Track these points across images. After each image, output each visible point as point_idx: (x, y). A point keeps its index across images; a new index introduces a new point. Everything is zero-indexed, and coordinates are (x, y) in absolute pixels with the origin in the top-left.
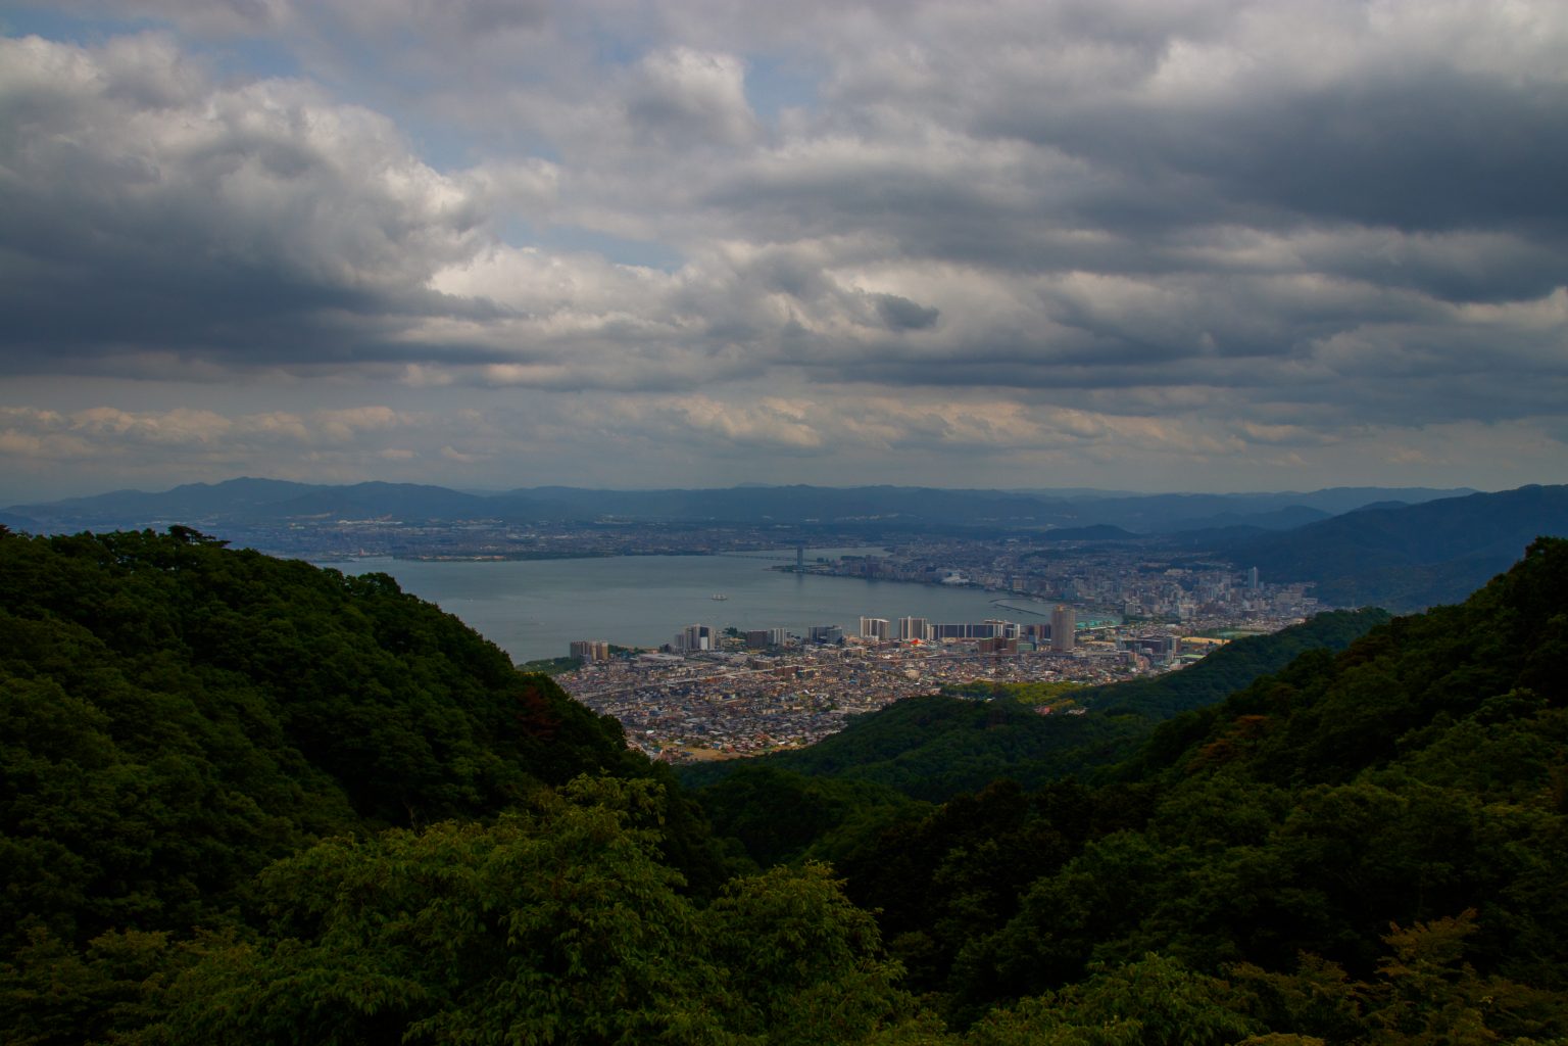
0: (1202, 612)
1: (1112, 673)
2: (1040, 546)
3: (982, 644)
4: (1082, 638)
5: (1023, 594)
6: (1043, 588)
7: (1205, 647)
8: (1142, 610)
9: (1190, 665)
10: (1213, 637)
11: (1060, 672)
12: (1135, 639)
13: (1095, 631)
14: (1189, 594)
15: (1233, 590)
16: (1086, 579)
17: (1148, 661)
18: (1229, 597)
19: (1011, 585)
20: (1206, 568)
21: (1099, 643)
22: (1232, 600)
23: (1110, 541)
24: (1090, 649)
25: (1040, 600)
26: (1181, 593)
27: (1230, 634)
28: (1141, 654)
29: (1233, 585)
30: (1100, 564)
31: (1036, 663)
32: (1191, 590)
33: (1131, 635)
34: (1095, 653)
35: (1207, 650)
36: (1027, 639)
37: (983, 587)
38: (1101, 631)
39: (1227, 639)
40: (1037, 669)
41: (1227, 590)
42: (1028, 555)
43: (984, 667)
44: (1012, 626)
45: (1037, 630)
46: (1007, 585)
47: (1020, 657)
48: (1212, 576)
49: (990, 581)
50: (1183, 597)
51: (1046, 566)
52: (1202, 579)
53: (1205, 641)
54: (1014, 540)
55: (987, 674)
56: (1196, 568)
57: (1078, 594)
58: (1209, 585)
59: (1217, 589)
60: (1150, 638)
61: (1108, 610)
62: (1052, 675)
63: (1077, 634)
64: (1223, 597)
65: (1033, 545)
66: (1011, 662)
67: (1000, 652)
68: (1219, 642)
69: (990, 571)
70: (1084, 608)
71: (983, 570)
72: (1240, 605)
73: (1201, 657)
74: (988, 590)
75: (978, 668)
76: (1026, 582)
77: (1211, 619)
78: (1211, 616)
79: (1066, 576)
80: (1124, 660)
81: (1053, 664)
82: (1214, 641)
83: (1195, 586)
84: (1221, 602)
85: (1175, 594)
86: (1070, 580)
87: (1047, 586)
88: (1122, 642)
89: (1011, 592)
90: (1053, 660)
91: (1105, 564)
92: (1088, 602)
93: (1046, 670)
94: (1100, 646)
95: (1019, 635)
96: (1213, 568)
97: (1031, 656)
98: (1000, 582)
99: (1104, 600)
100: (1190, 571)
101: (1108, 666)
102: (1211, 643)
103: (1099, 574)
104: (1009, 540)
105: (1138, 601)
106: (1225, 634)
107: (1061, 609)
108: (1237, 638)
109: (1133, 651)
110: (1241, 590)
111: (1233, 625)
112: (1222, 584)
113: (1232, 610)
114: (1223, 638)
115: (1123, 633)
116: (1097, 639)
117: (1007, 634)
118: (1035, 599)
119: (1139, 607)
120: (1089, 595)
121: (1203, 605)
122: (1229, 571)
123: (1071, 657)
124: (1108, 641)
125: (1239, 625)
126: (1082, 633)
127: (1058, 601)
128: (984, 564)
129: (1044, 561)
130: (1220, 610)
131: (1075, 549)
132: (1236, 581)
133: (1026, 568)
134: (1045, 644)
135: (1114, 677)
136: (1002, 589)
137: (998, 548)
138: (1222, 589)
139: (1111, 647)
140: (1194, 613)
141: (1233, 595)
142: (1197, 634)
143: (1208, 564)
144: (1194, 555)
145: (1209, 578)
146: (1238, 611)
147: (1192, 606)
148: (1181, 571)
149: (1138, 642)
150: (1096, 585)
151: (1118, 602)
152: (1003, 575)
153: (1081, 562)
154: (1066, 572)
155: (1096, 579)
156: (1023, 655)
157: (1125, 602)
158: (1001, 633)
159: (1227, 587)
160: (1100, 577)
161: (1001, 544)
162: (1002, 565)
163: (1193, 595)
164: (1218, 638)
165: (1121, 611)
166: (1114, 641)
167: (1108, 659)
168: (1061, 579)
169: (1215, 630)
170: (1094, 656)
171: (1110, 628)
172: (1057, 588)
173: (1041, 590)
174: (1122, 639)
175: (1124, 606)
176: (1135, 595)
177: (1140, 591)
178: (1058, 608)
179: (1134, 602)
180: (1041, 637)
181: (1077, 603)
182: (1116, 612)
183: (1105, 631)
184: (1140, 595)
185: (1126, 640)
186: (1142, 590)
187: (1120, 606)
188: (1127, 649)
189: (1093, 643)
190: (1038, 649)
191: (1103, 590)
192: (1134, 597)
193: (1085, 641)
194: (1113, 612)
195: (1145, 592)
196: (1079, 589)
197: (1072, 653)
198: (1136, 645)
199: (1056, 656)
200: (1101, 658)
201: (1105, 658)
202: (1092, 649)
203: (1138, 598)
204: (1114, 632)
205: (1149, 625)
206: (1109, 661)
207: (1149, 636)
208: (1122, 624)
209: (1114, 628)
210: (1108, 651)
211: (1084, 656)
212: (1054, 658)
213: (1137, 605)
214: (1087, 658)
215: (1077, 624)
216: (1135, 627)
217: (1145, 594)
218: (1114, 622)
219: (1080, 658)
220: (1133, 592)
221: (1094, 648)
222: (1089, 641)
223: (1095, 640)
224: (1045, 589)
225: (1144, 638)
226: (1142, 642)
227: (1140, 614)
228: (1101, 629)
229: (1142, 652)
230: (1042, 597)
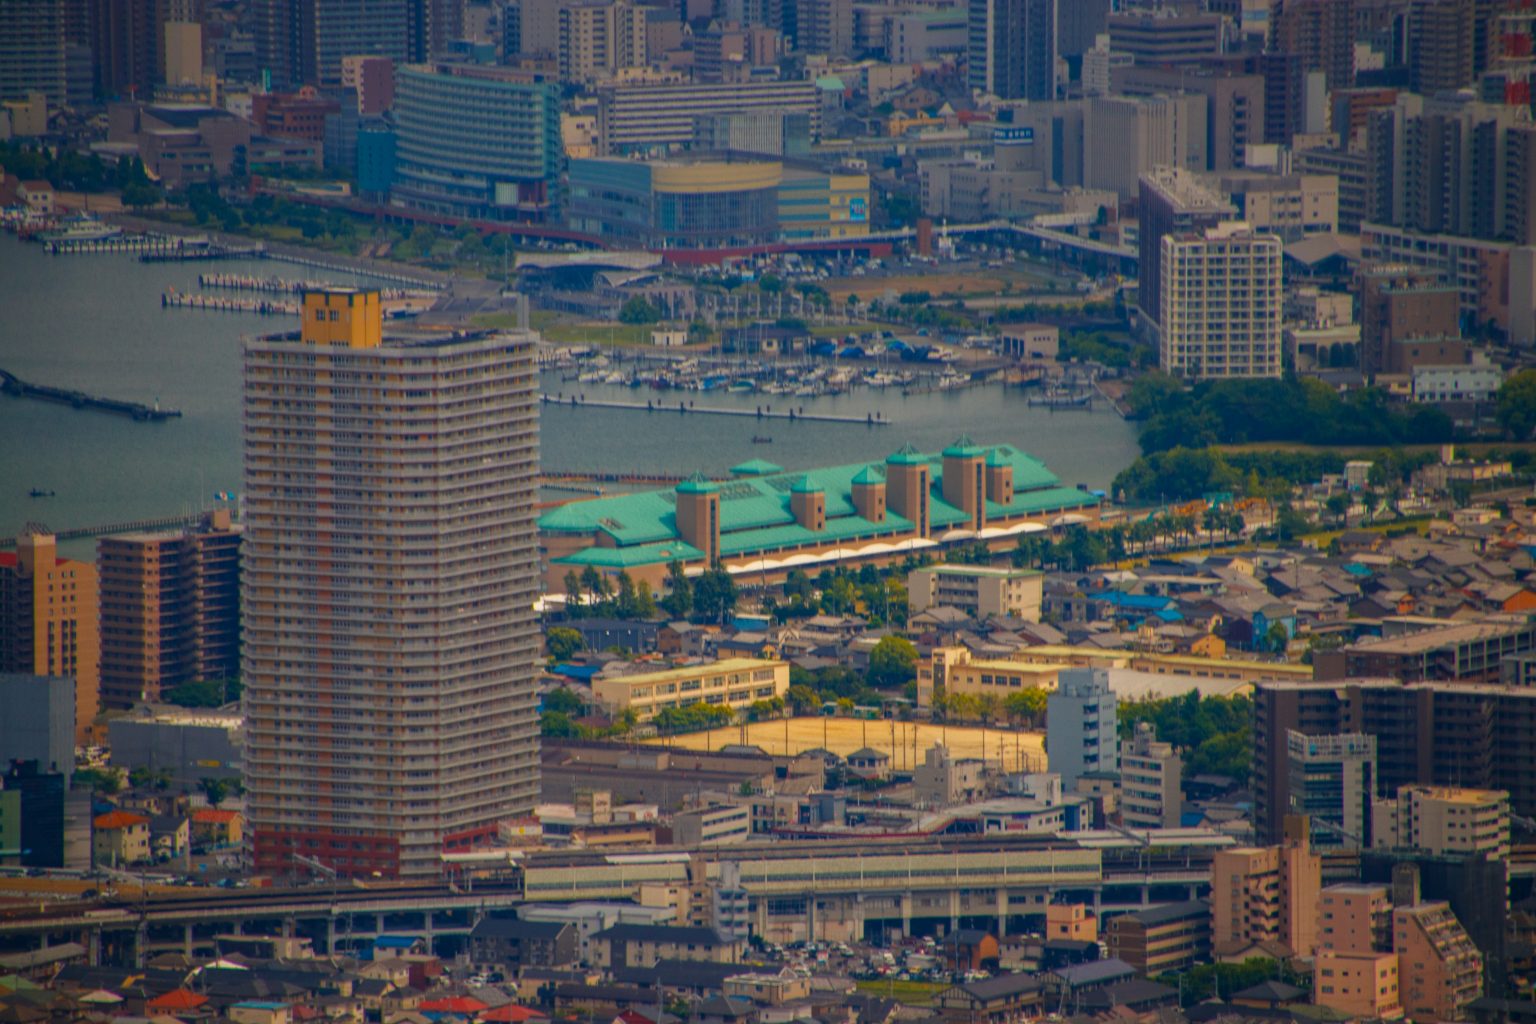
8: (1375, 312)
12: (1290, 676)
17: (1460, 951)
21: (844, 735)
24: (729, 827)
28: (1375, 869)
33: (1239, 634)
34: (809, 870)
57: (576, 135)
60: (1483, 658)
61: (949, 322)
70: (641, 315)
80: (1162, 947)
88: (1130, 718)
105: (1322, 198)
107: (366, 332)
109: (1269, 830)
115: (1129, 619)
119: (1334, 273)
120: (700, 144)
139: (1001, 783)
149: (1324, 714)
166: (1027, 715)
170: (786, 906)
171: (980, 553)
172: (299, 64)
173: (102, 88)
174: (1128, 683)
175: (1148, 268)
176: (1281, 125)
177: (1341, 74)
178: (329, 309)
179: (1261, 207)
180: (118, 690)
181: (558, 240)
182: (1042, 340)
183: (921, 588)
184: (1345, 120)
185: (1170, 687)
186: (1367, 57)
187: (1095, 265)
188: (1196, 793)
189: (769, 737)
190: (78, 841)
191: (882, 78)
192: (1262, 154)
193: (669, 721)
194: (1014, 347)
195: (1397, 76)
196: (584, 65)
197: (508, 881)
198: (1304, 745)
199: (312, 930)
200: (876, 931)
201: (922, 927)
202: (765, 824)
203: (1316, 162)
204: (1027, 596)
205: (1462, 493)
206: (964, 955)
207: (1460, 630)
208: (1135, 488)
209: (1026, 552)
210: (963, 833)
211: (662, 904)
212: (290, 949)
213: (1310, 251)
214: (701, 936)
215: (572, 513)
216: (1287, 535)
217: (1410, 105)
218: (1021, 467)
219: (621, 935)
220: (1255, 88)
221: (788, 801)
222: (717, 720)
223: (798, 706)
224: (151, 76)
225: (1405, 665)
226: (1380, 713)
227: (1339, 356)
228: (868, 573)
229: (1386, 836)
230: (122, 178)
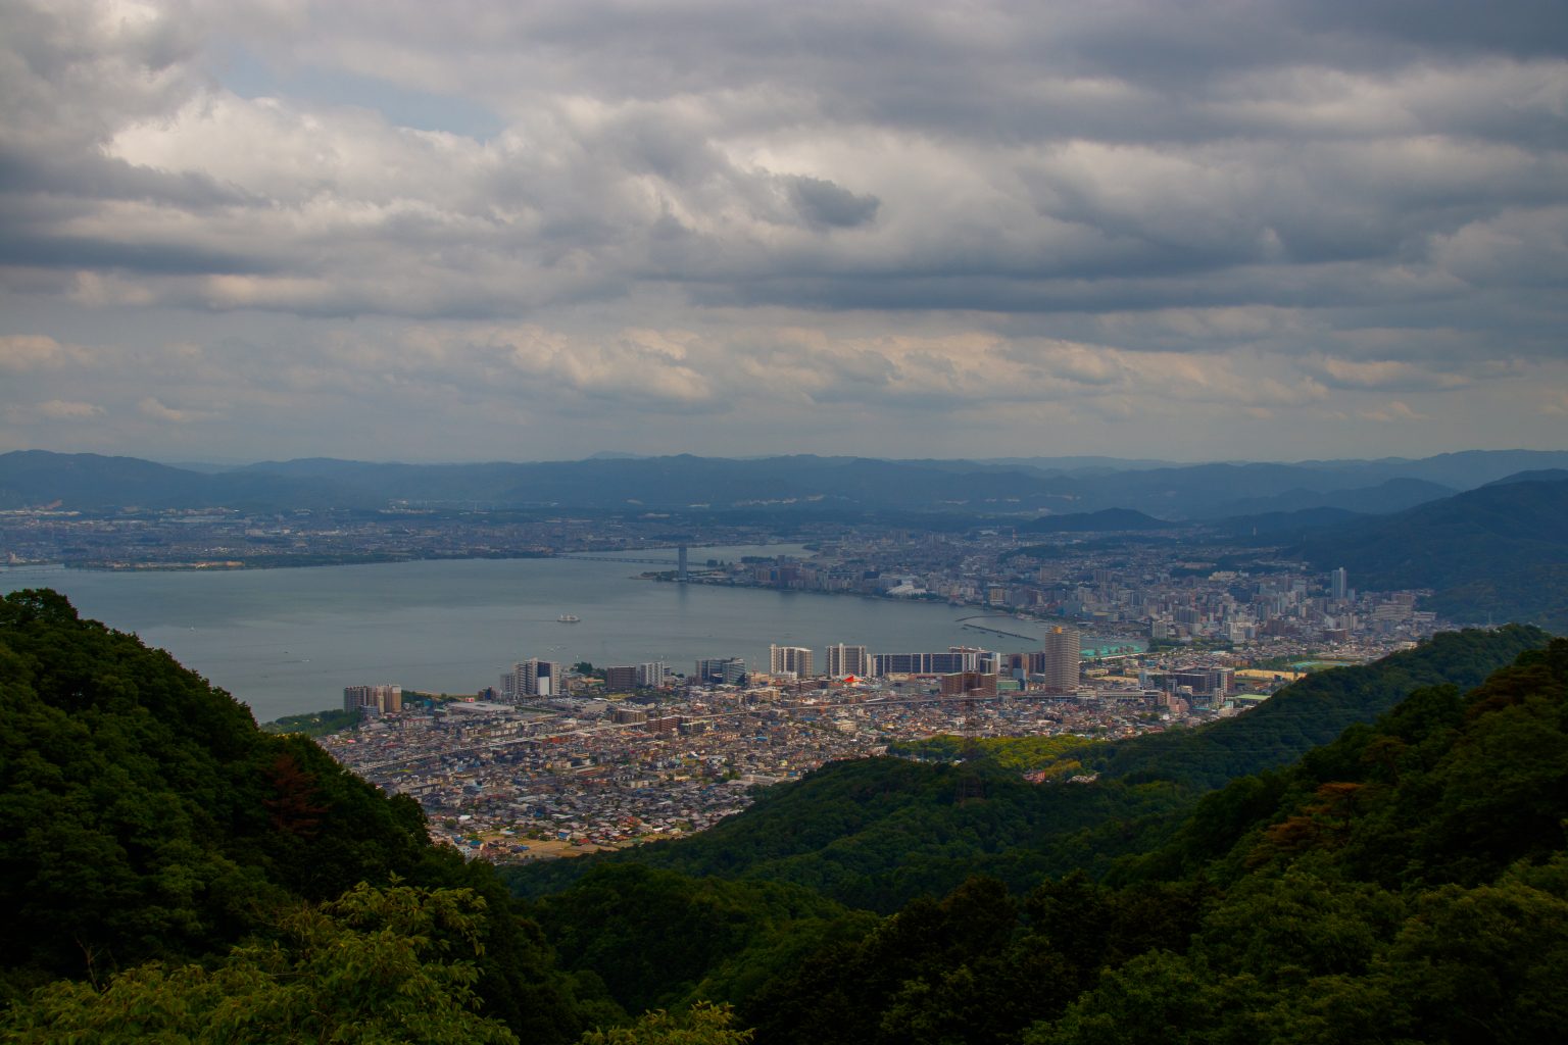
0: (1265, 633)
1: (1134, 721)
2: (1029, 540)
3: (946, 681)
4: (1089, 672)
5: (1005, 609)
6: (1033, 600)
7: (1270, 684)
8: (1177, 631)
9: (1247, 710)
10: (1280, 669)
11: (1059, 721)
12: (1167, 673)
13: (1109, 662)
14: (1244, 607)
15: (1309, 601)
16: (1095, 588)
17: (1186, 704)
18: (1303, 612)
19: (987, 596)
20: (1269, 570)
21: (1115, 678)
22: (1308, 615)
23: (1129, 532)
24: (1101, 688)
25: (1029, 618)
26: (1233, 606)
27: (1306, 664)
28: (1177, 695)
29: (1310, 595)
30: (1115, 565)
31: (1025, 709)
32: (1248, 601)
33: (1161, 668)
34: (1111, 694)
35: (1272, 688)
36: (1010, 675)
37: (946, 599)
38: (1118, 661)
39: (1302, 671)
40: (1026, 717)
41: (1302, 601)
42: (1010, 554)
43: (950, 715)
44: (989, 656)
45: (1026, 661)
46: (981, 597)
47: (1000, 700)
48: (1278, 582)
49: (957, 590)
50: (1236, 612)
51: (1037, 569)
52: (1263, 586)
53: (1269, 674)
54: (991, 532)
55: (953, 725)
56: (1254, 571)
57: (1084, 609)
58: (1274, 594)
59: (1285, 601)
60: (1189, 671)
61: (1128, 631)
62: (1048, 725)
63: (1083, 667)
64: (1295, 612)
65: (1019, 539)
66: (988, 707)
67: (973, 694)
68: (1290, 676)
69: (957, 577)
70: (1091, 629)
71: (947, 575)
72: (1321, 622)
73: (1264, 698)
74: (954, 605)
75: (940, 716)
76: (1008, 592)
77: (1277, 643)
78: (1277, 638)
79: (1067, 583)
80: (1152, 703)
81: (1048, 710)
82: (1282, 674)
83: (1254, 595)
84: (1292, 619)
85: (1225, 608)
86: (1071, 588)
87: (1040, 598)
88: (1149, 677)
89: (987, 607)
90: (1049, 705)
91: (1122, 564)
92: (1098, 619)
93: (1038, 718)
94: (1116, 683)
95: (999, 668)
96: (1282, 569)
97: (1017, 699)
98: (970, 592)
99: (1122, 617)
100: (1247, 575)
101: (1128, 712)
102: (1277, 677)
103: (1114, 580)
104: (984, 532)
105: (1171, 618)
106: (1299, 665)
107: (1060, 631)
108: (1316, 670)
109: (1164, 690)
110: (1321, 600)
111: (1310, 652)
112: (1293, 593)
113: (1309, 630)
114: (1296, 671)
115: (1149, 665)
116: (1112, 673)
117: (982, 667)
118: (1023, 616)
119: (1172, 626)
120: (1099, 610)
121: (1265, 624)
122: (1304, 573)
123: (1075, 701)
124: (1127, 676)
125: (1319, 651)
126: (1090, 665)
127: (1054, 619)
128: (948, 566)
129: (1035, 562)
130: (1291, 630)
131: (1077, 544)
132: (1313, 588)
133: (1008, 573)
134: (1036, 681)
135: (1137, 728)
136: (973, 603)
137: (967, 543)
138: (1293, 599)
139: (1133, 684)
140: (1253, 635)
141: (1309, 608)
142: (1258, 666)
143: (1272, 563)
144: (1251, 551)
145: (1273, 584)
146: (1317, 632)
147: (1249, 624)
148: (1232, 575)
149: (1171, 677)
150: (1110, 597)
151: (1141, 619)
152: (976, 583)
153: (1088, 563)
154: (1066, 577)
155: (1108, 587)
156: (1005, 697)
157: (1151, 619)
158: (973, 665)
159: (1300, 598)
160: (1114, 584)
161: (972, 538)
162: (974, 568)
163: (1251, 608)
164: (1289, 670)
165: (1147, 633)
166: (1136, 676)
167: (1128, 702)
168: (1059, 587)
169: (1284, 658)
170: (1107, 698)
171: (1131, 658)
172: (1053, 601)
173: (1031, 603)
174: (1148, 673)
175: (1151, 625)
176: (1166, 610)
177: (1173, 604)
178: (1056, 628)
179: (1164, 619)
180: (1031, 671)
181: (1082, 621)
182: (1138, 633)
183: (1124, 661)
184: (1174, 609)
185: (1153, 674)
186: (1176, 602)
187: (1144, 625)
188: (1156, 687)
189: (1106, 678)
190: (1026, 688)
191: (1119, 603)
192: (1164, 613)
193: (1094, 676)
194: (1135, 635)
195: (1180, 604)
196: (1085, 601)
197: (1075, 694)
198: (1168, 681)
199: (1053, 699)
200: (1118, 701)
201: (1124, 701)
202: (1105, 688)
203: (1171, 614)
204: (1136, 663)
205: (1188, 652)
206: (1129, 704)
207: (1187, 668)
208: (1148, 651)
209: (1136, 658)
210: (1129, 690)
211: (1093, 697)
212: (1050, 701)
213: (1170, 624)
214: (1097, 700)
215: (1083, 652)
216: (1167, 656)
217: (1181, 608)
218: (1136, 648)
219: (1088, 700)
220: (1163, 606)
221: (1108, 686)
222: (1100, 676)
223: (1110, 674)
224: (1036, 601)
225: (1180, 672)
226: (1178, 677)
227: (1173, 636)
228: (1118, 659)
229: (1178, 690)
230: (1032, 613)
